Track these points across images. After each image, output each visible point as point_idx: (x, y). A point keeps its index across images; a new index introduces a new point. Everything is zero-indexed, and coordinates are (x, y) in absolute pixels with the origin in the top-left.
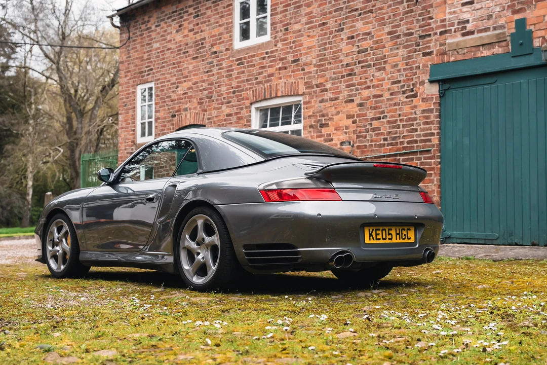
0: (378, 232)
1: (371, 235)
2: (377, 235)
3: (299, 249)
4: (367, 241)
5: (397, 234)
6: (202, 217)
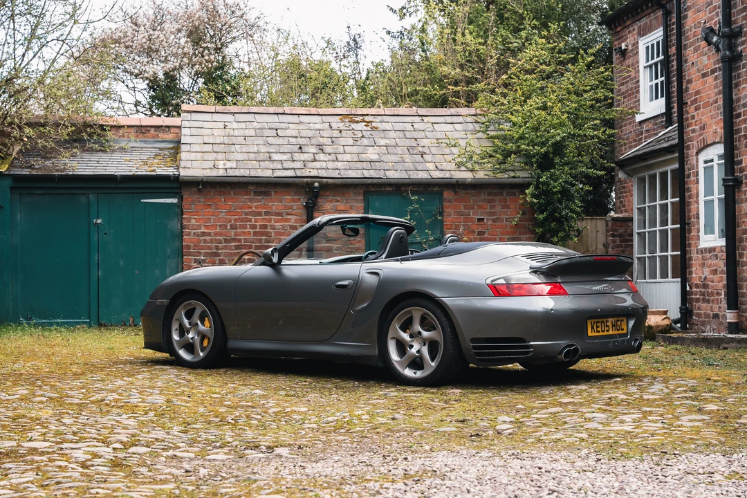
0: (598, 324)
1: (592, 328)
2: (598, 327)
3: (532, 343)
4: (590, 334)
5: (613, 326)
6: (420, 310)
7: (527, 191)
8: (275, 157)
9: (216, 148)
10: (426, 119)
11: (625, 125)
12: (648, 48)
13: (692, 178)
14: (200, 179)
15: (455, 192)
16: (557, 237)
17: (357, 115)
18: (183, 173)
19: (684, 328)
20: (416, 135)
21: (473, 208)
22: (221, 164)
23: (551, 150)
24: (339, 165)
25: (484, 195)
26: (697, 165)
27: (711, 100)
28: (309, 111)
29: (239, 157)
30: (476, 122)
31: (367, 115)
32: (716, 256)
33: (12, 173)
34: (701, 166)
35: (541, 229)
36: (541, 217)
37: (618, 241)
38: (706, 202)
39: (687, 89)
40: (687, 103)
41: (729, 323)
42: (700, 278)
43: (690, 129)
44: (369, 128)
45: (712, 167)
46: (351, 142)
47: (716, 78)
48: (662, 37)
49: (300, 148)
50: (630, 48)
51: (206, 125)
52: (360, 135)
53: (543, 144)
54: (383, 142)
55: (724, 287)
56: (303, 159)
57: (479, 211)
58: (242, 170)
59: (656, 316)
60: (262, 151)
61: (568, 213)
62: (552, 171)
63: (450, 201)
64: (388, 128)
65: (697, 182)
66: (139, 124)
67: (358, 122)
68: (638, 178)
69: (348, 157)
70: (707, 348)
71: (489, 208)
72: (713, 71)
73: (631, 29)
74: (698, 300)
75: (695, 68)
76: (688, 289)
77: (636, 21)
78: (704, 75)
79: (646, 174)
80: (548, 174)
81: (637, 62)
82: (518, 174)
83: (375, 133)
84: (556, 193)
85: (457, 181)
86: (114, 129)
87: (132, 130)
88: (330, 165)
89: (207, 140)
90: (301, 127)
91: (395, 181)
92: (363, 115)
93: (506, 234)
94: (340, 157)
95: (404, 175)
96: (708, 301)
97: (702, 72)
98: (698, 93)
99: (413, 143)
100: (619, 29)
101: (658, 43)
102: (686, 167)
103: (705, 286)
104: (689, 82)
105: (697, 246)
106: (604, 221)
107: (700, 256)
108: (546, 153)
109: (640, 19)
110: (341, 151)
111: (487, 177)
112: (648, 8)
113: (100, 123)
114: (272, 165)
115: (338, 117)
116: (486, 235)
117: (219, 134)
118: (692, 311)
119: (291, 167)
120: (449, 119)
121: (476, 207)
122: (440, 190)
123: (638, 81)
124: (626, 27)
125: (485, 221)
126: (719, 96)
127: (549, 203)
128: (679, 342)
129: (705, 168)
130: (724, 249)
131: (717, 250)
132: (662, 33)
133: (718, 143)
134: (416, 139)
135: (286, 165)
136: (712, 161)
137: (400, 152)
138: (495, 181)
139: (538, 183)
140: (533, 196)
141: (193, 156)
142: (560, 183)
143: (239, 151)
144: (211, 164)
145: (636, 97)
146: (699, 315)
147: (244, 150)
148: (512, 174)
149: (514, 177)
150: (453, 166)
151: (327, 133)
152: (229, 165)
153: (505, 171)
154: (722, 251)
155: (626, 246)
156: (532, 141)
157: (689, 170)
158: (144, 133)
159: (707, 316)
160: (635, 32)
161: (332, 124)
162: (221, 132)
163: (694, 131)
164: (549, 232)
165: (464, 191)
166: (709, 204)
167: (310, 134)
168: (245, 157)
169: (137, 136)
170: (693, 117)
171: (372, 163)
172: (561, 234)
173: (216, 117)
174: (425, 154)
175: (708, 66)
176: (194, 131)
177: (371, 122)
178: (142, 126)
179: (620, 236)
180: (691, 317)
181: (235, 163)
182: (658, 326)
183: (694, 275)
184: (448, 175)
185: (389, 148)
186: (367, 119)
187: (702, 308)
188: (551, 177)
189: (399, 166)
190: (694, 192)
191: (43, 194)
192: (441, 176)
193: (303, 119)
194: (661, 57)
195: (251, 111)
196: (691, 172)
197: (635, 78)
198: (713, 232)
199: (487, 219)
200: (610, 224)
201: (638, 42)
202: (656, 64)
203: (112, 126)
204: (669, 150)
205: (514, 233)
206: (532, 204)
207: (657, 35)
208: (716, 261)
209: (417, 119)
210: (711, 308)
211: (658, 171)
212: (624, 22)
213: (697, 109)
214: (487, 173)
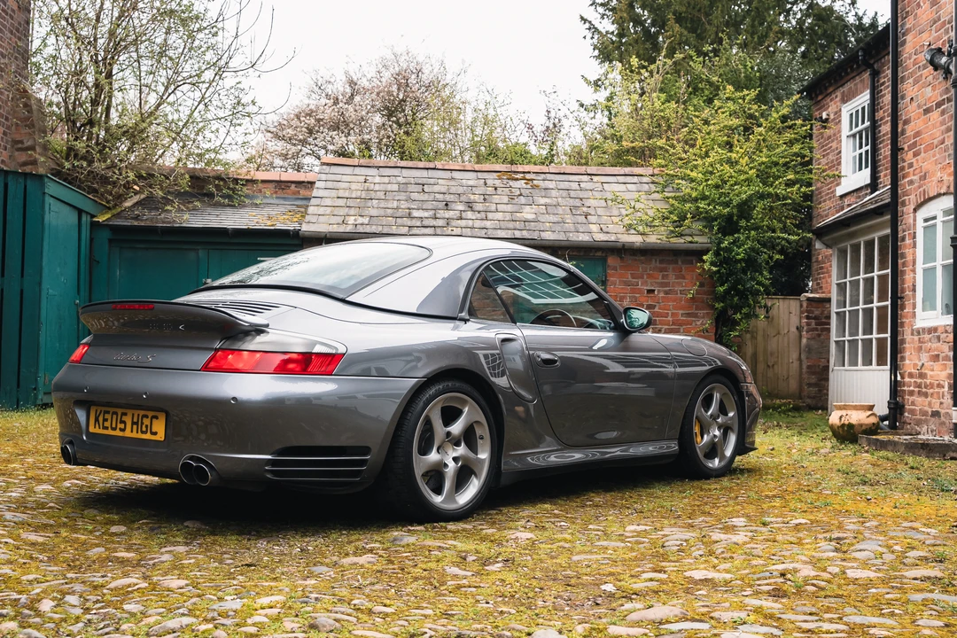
7: (705, 257)
8: (415, 213)
9: (350, 203)
10: (595, 178)
11: (825, 201)
12: (852, 115)
13: (908, 241)
14: (323, 235)
15: (621, 258)
16: (741, 313)
17: (518, 172)
18: (305, 228)
19: (893, 427)
20: (581, 194)
21: (642, 278)
22: (351, 220)
23: (735, 211)
24: (488, 224)
25: (655, 263)
26: (915, 225)
27: (936, 142)
28: (464, 166)
29: (374, 212)
30: (653, 183)
31: (529, 172)
32: (938, 338)
33: (111, 223)
34: (920, 224)
35: (722, 304)
36: (721, 289)
37: (813, 324)
38: (925, 270)
39: (903, 132)
40: (903, 149)
41: (955, 424)
42: (915, 365)
43: (906, 180)
44: (529, 186)
45: (935, 225)
46: (505, 199)
47: (943, 113)
48: (869, 102)
49: (447, 205)
50: (832, 117)
51: (345, 178)
52: (518, 193)
53: (727, 205)
54: (543, 201)
55: (948, 378)
56: (447, 216)
57: (649, 281)
58: (374, 227)
59: (860, 412)
60: (402, 206)
61: (753, 286)
62: (736, 235)
63: (615, 268)
64: (551, 187)
65: (915, 246)
66: (278, 179)
67: (517, 179)
68: (838, 249)
69: (499, 216)
70: (927, 457)
71: (660, 277)
72: (939, 105)
73: (834, 96)
74: (911, 393)
75: (915, 104)
76: (899, 378)
77: (839, 87)
78: (927, 111)
79: (848, 245)
80: (731, 239)
81: (840, 131)
82: (696, 239)
83: (535, 192)
84: (740, 261)
85: (624, 245)
86: (250, 184)
87: (272, 186)
88: (478, 224)
89: (341, 193)
90: (453, 183)
91: (551, 243)
92: (524, 173)
93: (681, 309)
94: (490, 216)
95: (562, 237)
96: (926, 395)
97: (925, 108)
98: (918, 134)
99: (578, 203)
100: (820, 98)
101: (863, 108)
102: (900, 228)
103: (922, 376)
104: (906, 122)
105: (912, 326)
106: (798, 302)
107: (916, 338)
108: (730, 216)
109: (844, 84)
110: (493, 207)
111: (659, 241)
112: (852, 70)
113: (235, 177)
114: (409, 223)
115: (495, 175)
116: (656, 309)
117: (358, 188)
118: (903, 406)
119: (431, 225)
120: (621, 179)
121: (645, 277)
122: (604, 255)
123: (840, 152)
124: (828, 95)
125: (656, 292)
126: (946, 135)
127: (730, 274)
128: (890, 448)
129: (925, 228)
130: (950, 329)
131: (939, 330)
132: (868, 97)
133: (944, 194)
134: (581, 199)
135: (426, 222)
136: (935, 218)
137: (561, 212)
138: (668, 245)
139: (719, 249)
140: (712, 264)
141: (321, 210)
142: (745, 250)
143: (376, 206)
144: (340, 220)
145: (837, 169)
146: (912, 412)
147: (382, 206)
148: (690, 239)
149: (691, 242)
150: (621, 229)
151: (481, 190)
152: (360, 220)
153: (681, 235)
154: (946, 332)
155: (823, 330)
156: (713, 201)
157: (904, 231)
158: (283, 189)
159: (924, 413)
160: (838, 99)
161: (488, 182)
162: (359, 186)
163: (911, 182)
164: (732, 308)
165: (631, 257)
166: (929, 272)
167: (460, 190)
168: (382, 212)
169: (276, 192)
170: (911, 165)
171: (526, 223)
172: (744, 311)
173: (358, 170)
174: (590, 214)
175: (933, 99)
176: (330, 185)
177: (532, 180)
178: (281, 182)
179: (815, 318)
180: (902, 414)
181: (368, 219)
182: (861, 425)
183: (907, 362)
184: (613, 238)
185: (549, 207)
186: (528, 176)
187: (916, 404)
188: (734, 243)
189: (557, 228)
190: (909, 258)
191: (147, 249)
192: (605, 239)
193: (455, 174)
194: (867, 124)
195: (398, 165)
196: (906, 233)
197: (837, 149)
198: (933, 308)
199: (659, 291)
200: (805, 304)
201: (840, 110)
202: (860, 133)
203: (247, 181)
204: (878, 212)
205: (690, 308)
206: (712, 274)
207: (864, 99)
208: (939, 344)
209: (586, 178)
210: (930, 404)
211: (862, 240)
212: (826, 89)
213: (915, 155)
214: (659, 237)
